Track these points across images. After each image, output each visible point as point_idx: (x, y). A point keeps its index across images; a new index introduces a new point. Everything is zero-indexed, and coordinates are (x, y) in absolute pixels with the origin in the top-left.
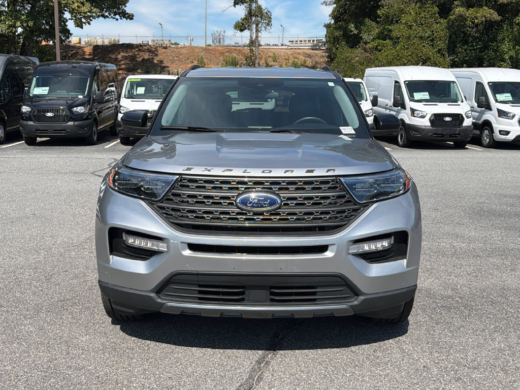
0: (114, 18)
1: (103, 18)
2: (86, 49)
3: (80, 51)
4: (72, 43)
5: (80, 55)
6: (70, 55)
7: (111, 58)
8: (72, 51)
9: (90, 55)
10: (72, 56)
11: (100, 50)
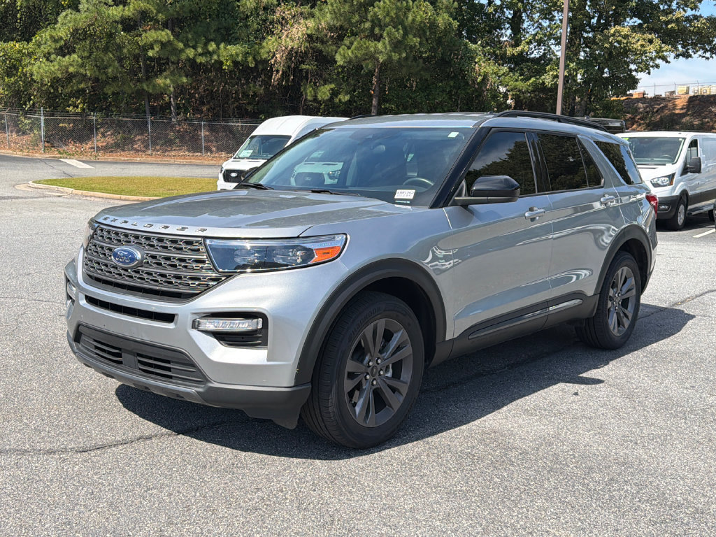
0: (704, 57)
1: (684, 59)
2: (678, 102)
3: (670, 105)
4: (677, 94)
5: (669, 110)
6: (655, 110)
7: (710, 111)
8: (659, 105)
9: (682, 109)
10: (657, 111)
11: (698, 101)
